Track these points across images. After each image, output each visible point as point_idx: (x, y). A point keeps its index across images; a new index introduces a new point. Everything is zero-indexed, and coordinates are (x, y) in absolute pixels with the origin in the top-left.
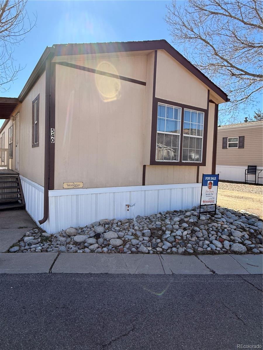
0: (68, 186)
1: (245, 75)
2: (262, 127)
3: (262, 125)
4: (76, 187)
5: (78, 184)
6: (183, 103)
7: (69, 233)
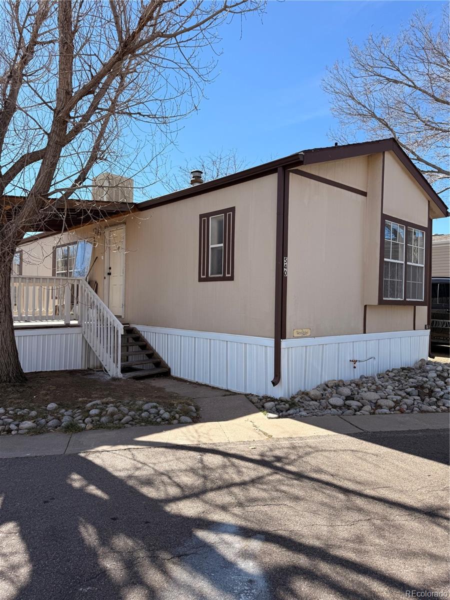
0: (298, 334)
1: (438, 172)
2: (449, 246)
3: (449, 244)
4: (304, 336)
5: (306, 330)
6: (407, 220)
7: (315, 397)
